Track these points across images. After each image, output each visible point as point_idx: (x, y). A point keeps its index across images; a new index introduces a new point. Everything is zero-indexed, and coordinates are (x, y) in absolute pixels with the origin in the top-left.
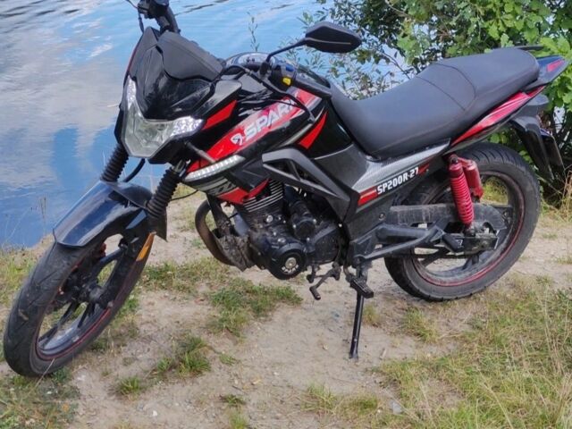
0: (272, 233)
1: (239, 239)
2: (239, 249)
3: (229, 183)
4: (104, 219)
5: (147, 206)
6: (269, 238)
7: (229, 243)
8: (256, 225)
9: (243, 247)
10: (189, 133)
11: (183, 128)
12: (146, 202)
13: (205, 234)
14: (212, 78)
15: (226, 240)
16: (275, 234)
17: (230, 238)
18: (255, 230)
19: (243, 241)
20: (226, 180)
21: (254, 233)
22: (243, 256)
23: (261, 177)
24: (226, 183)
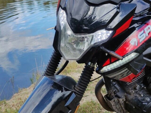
0: (140, 95)
1: (121, 100)
2: (120, 105)
3: (128, 71)
4: (51, 100)
5: (74, 89)
6: (140, 98)
7: (115, 102)
8: (131, 91)
9: (122, 104)
10: (103, 41)
11: (99, 37)
12: (73, 87)
13: (101, 98)
14: (118, 2)
15: (114, 101)
16: (142, 95)
17: (116, 99)
18: (130, 94)
19: (123, 100)
20: (127, 69)
21: (129, 96)
22: (122, 108)
23: (142, 65)
24: (127, 71)
